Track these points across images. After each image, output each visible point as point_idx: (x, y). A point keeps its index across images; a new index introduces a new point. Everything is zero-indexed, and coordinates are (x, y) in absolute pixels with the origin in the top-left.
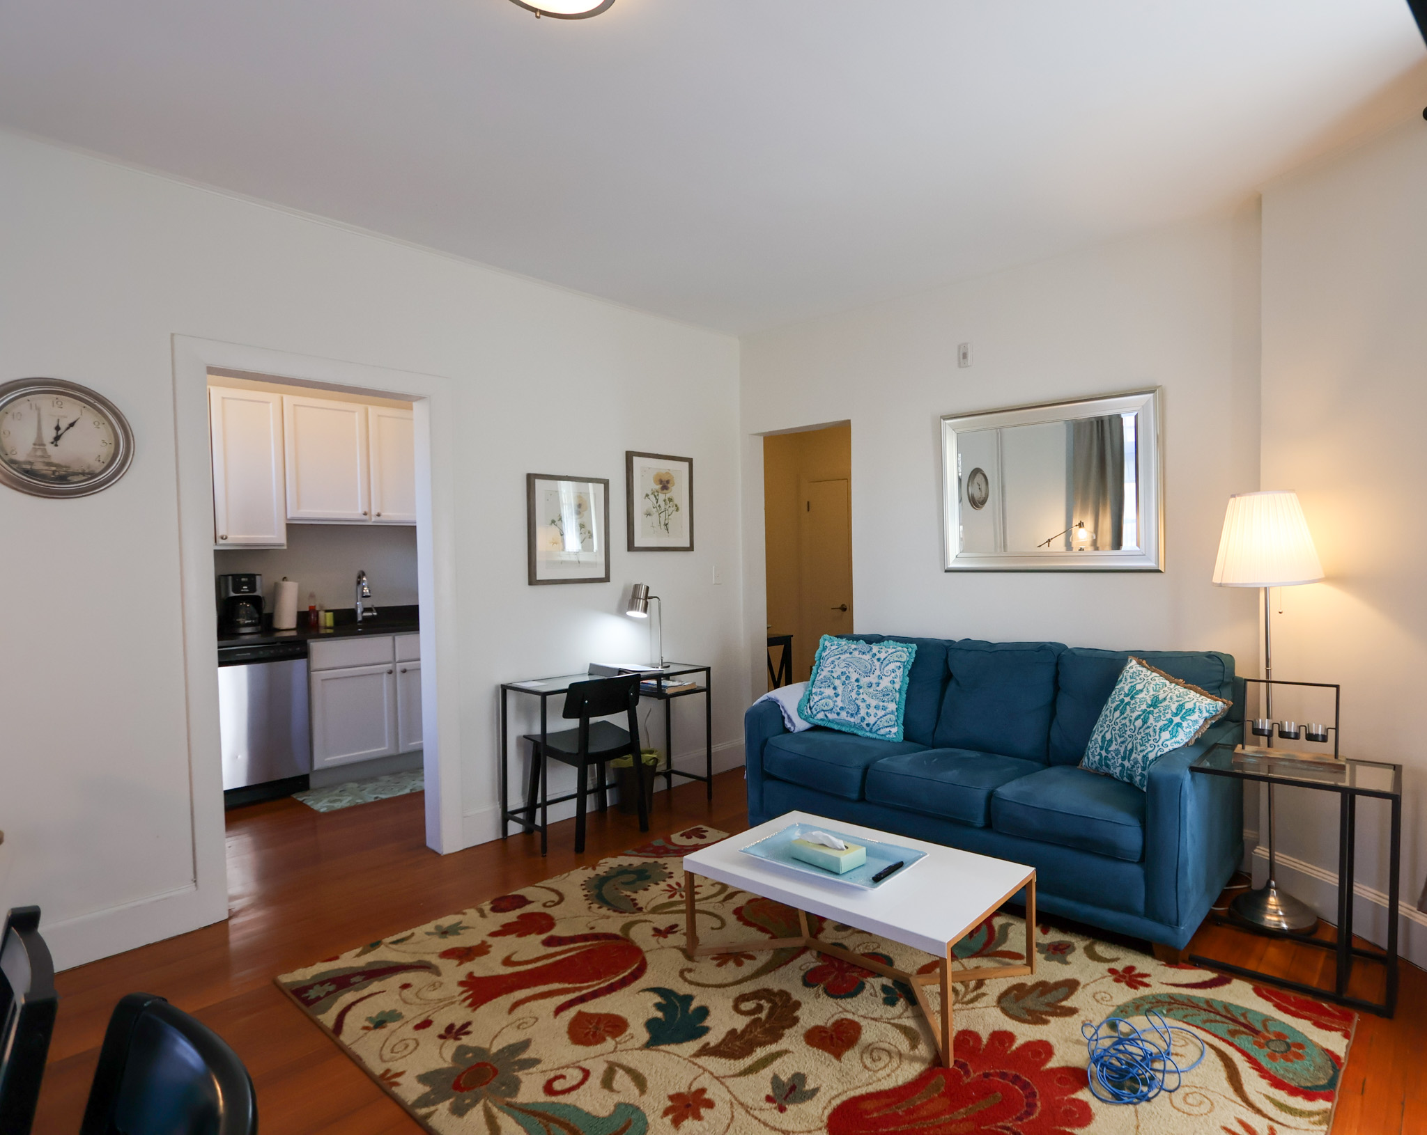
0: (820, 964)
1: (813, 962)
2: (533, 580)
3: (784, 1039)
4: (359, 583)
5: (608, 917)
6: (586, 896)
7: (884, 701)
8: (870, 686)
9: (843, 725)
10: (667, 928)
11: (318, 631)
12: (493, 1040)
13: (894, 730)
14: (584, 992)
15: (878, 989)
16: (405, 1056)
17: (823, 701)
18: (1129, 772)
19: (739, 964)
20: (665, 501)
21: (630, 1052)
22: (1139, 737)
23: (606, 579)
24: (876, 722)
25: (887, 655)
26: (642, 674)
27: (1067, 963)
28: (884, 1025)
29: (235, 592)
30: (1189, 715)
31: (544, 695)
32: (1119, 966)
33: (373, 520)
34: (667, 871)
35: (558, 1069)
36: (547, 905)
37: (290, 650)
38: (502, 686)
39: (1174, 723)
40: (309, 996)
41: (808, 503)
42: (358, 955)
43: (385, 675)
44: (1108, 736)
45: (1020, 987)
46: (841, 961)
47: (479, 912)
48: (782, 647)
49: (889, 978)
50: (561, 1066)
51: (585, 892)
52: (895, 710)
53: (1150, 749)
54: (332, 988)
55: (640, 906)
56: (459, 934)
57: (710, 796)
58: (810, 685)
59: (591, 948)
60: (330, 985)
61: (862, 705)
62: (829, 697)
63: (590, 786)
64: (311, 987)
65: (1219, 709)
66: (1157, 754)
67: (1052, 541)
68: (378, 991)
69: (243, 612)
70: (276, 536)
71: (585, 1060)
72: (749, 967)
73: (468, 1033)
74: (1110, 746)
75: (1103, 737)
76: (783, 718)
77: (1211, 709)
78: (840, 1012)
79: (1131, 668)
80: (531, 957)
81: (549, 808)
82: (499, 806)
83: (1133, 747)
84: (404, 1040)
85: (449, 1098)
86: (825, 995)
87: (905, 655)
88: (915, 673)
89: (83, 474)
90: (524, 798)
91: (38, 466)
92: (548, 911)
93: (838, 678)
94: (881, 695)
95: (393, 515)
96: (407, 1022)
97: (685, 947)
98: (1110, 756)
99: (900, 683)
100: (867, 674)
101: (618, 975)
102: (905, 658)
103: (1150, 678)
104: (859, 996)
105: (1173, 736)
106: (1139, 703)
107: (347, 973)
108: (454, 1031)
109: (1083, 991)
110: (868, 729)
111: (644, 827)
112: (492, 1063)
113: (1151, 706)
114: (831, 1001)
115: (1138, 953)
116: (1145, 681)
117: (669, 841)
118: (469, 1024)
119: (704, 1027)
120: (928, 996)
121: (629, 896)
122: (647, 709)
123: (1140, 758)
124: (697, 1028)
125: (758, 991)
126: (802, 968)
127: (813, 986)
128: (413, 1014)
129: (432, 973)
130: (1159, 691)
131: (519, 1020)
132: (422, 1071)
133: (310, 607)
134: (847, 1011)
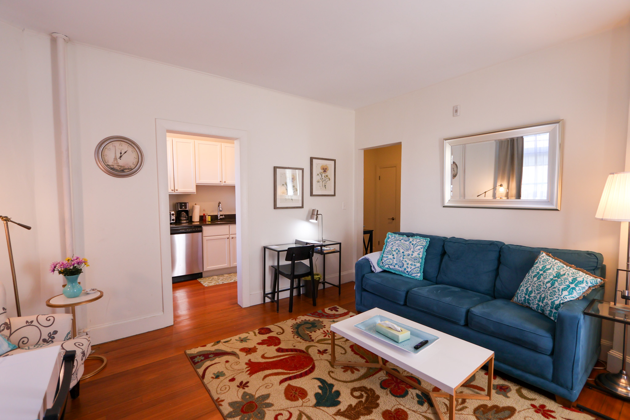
0: (387, 378)
1: (384, 377)
2: (275, 207)
3: (373, 413)
4: (219, 206)
5: (301, 342)
6: (292, 331)
7: (415, 262)
8: (409, 255)
9: (396, 271)
10: (323, 351)
11: (206, 223)
12: (256, 391)
13: (419, 275)
14: (291, 375)
15: (415, 395)
16: (225, 393)
17: (388, 260)
18: (542, 308)
19: (353, 372)
20: (325, 176)
21: (308, 407)
22: (549, 292)
23: (302, 207)
24: (411, 271)
25: (416, 242)
26: (315, 245)
27: (508, 397)
28: (418, 415)
29: (180, 209)
30: (580, 284)
31: (279, 252)
32: (537, 404)
33: (223, 184)
34: (323, 324)
35: (280, 410)
36: (279, 333)
37: (197, 229)
38: (264, 247)
39: (571, 287)
40: (195, 361)
41: (380, 176)
42: (213, 346)
43: (227, 239)
44: (530, 289)
45: (484, 406)
46: (397, 378)
47: (254, 333)
48: (369, 235)
49: (419, 391)
50: (281, 409)
51: (292, 330)
52: (419, 266)
53: (556, 299)
54: (203, 358)
55: (312, 339)
56: (247, 342)
57: (340, 294)
58: (382, 253)
59: (294, 355)
60: (202, 357)
61: (405, 263)
62: (391, 259)
63: (295, 286)
64: (196, 357)
65: (598, 283)
66: (560, 302)
67: (487, 192)
68: (218, 362)
69: (183, 215)
70: (193, 190)
71: (290, 408)
72: (357, 375)
73: (247, 386)
74: (531, 294)
75: (527, 289)
76: (371, 266)
77: (593, 282)
78: (398, 405)
79: (543, 257)
80: (271, 356)
81: (280, 293)
82: (262, 291)
83: (545, 296)
84: (225, 385)
85: (239, 416)
86: (390, 394)
87: (425, 242)
88: (428, 250)
89: (129, 169)
90: (271, 289)
91: (115, 167)
92: (278, 336)
93: (395, 251)
94: (413, 259)
95: (229, 182)
96: (227, 378)
97: (330, 361)
98: (530, 299)
99: (422, 255)
100: (407, 250)
101: (304, 370)
102: (424, 244)
103: (554, 263)
104: (406, 397)
105: (570, 293)
106: (548, 275)
107: (208, 353)
108: (243, 385)
109: (518, 415)
110: (407, 273)
111: (314, 304)
112: (255, 402)
113: (556, 277)
114: (393, 398)
115: (546, 398)
116: (552, 264)
117: (323, 311)
118: (248, 382)
119: (338, 401)
120: (439, 403)
121: (309, 334)
122: (317, 258)
123: (550, 302)
124: (336, 401)
125: (361, 387)
126: (380, 379)
127: (385, 389)
128: (229, 374)
129: (236, 357)
130: (560, 270)
131: (266, 384)
132: (230, 401)
133: (203, 214)
134: (401, 405)
